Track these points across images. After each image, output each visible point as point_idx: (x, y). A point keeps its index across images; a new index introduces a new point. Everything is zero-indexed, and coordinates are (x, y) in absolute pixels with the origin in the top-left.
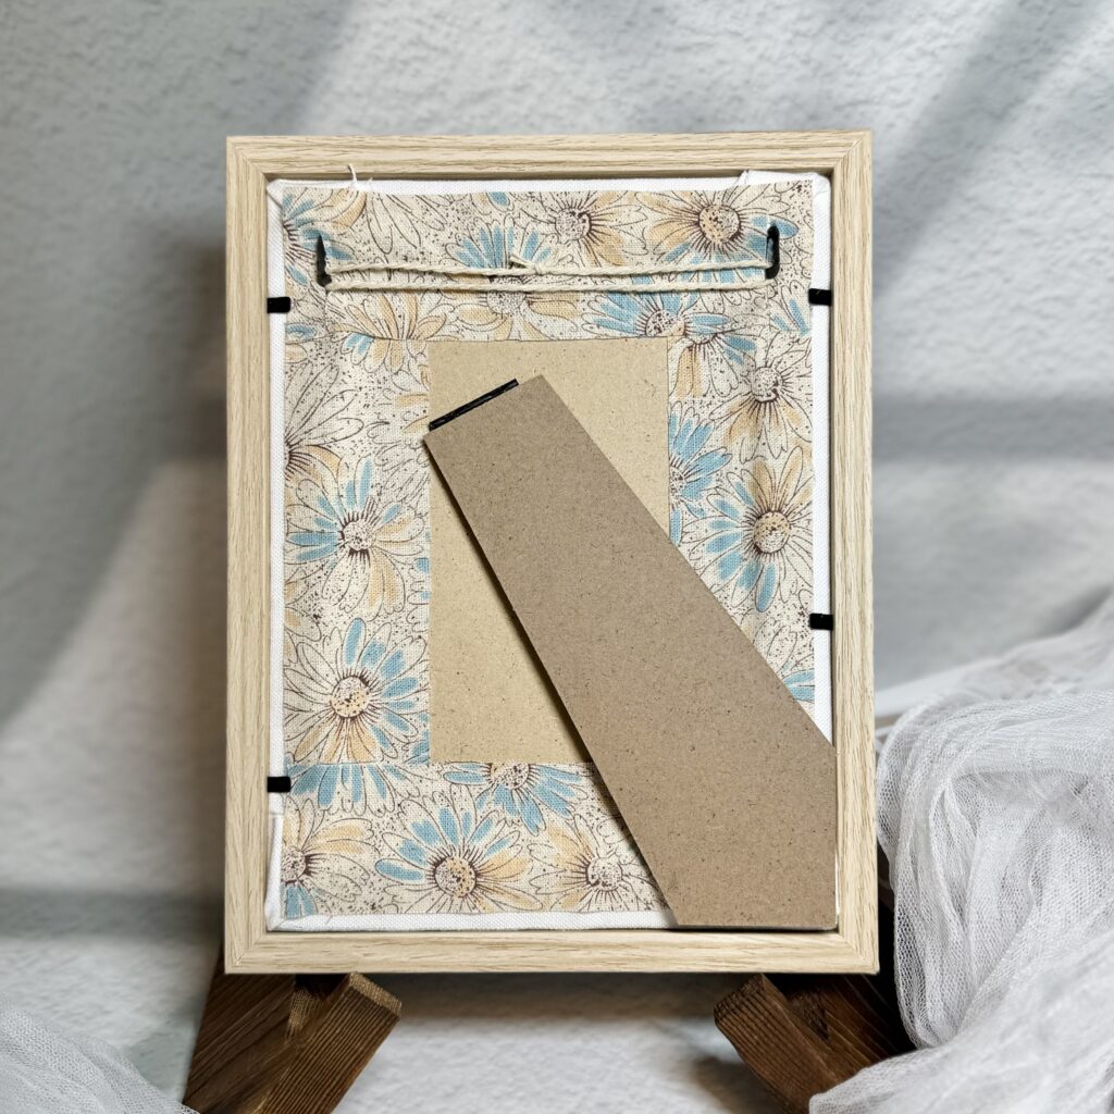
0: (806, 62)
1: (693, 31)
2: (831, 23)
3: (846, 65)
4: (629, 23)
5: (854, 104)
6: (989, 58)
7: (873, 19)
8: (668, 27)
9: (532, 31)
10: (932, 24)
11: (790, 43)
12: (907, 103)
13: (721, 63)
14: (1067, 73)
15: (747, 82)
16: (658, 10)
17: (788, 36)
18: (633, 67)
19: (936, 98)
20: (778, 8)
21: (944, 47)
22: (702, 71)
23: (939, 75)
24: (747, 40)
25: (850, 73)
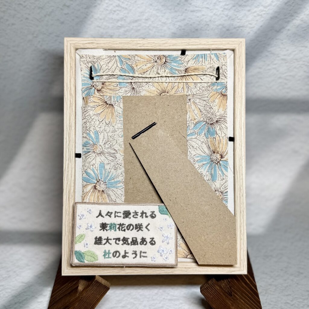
1: (196, 7)
7: (245, 6)
8: (189, 5)
18: (179, 15)
22: (198, 17)
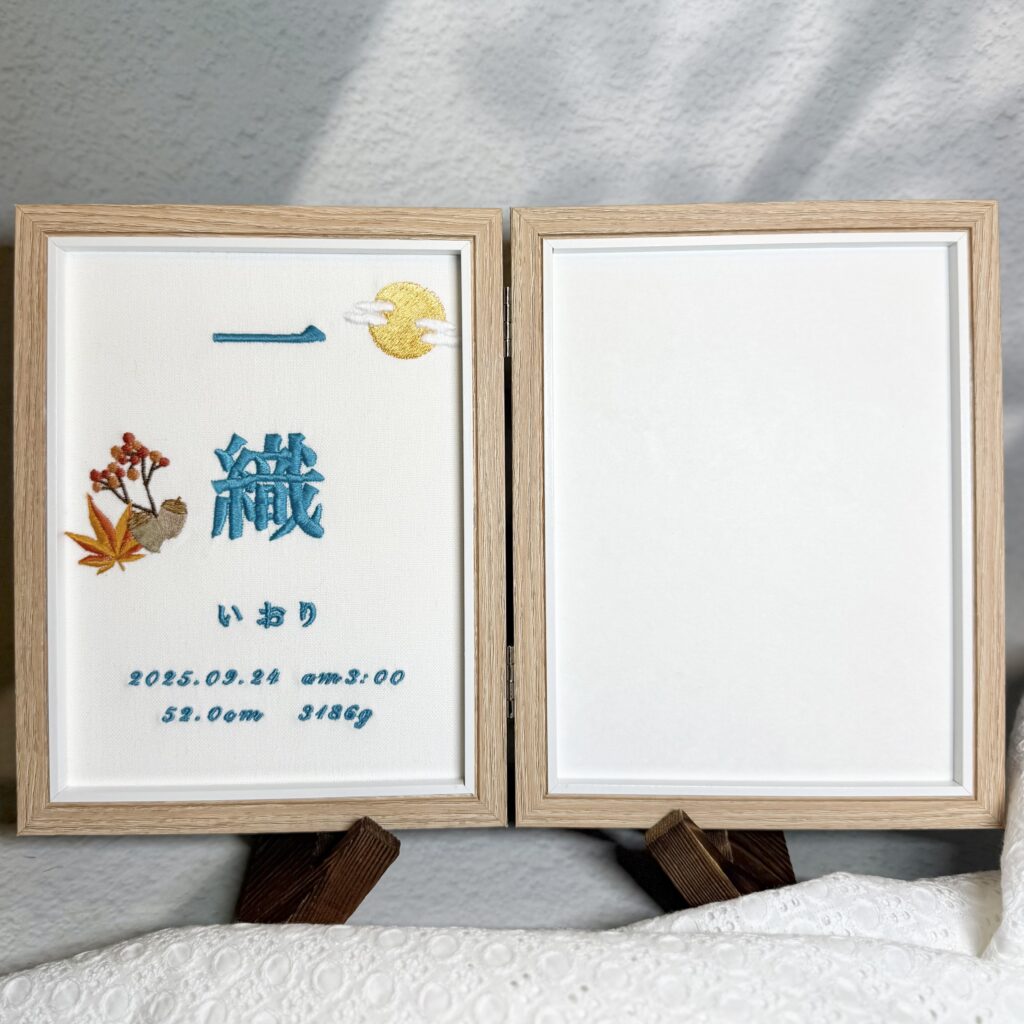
0: (669, 138)
2: (686, 111)
3: (697, 140)
4: (542, 114)
5: (703, 166)
6: (796, 133)
9: (471, 120)
10: (757, 111)
11: (657, 125)
12: (739, 165)
13: (609, 140)
14: (849, 142)
15: (627, 153)
16: (563, 104)
17: (657, 121)
19: (760, 161)
20: (649, 102)
21: (765, 127)
23: (762, 146)
24: (627, 124)
25: (700, 145)
